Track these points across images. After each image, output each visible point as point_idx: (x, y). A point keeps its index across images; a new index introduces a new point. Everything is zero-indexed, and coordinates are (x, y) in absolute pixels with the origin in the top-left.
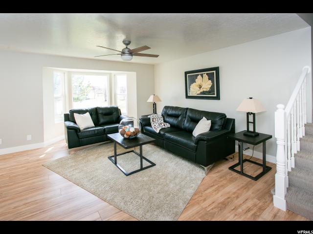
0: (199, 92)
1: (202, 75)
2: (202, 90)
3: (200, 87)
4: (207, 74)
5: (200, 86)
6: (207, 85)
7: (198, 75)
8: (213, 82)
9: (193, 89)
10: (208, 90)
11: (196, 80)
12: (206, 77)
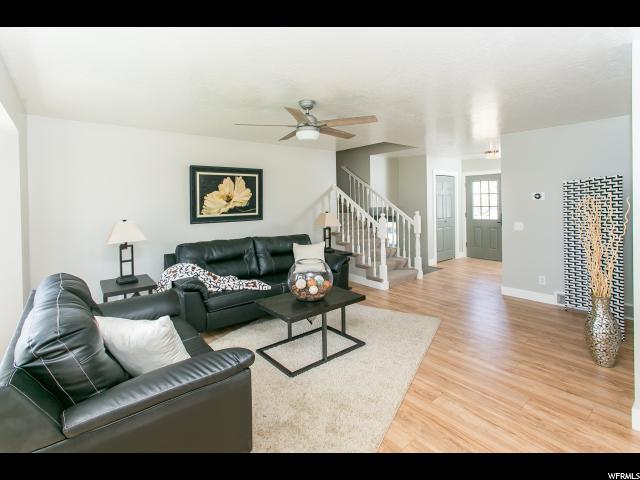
0: (226, 209)
1: (233, 179)
2: (231, 205)
3: (229, 199)
4: (243, 177)
5: (228, 197)
6: (242, 196)
7: (226, 177)
8: (253, 192)
9: (212, 202)
10: (244, 205)
11: (220, 186)
12: (240, 182)
